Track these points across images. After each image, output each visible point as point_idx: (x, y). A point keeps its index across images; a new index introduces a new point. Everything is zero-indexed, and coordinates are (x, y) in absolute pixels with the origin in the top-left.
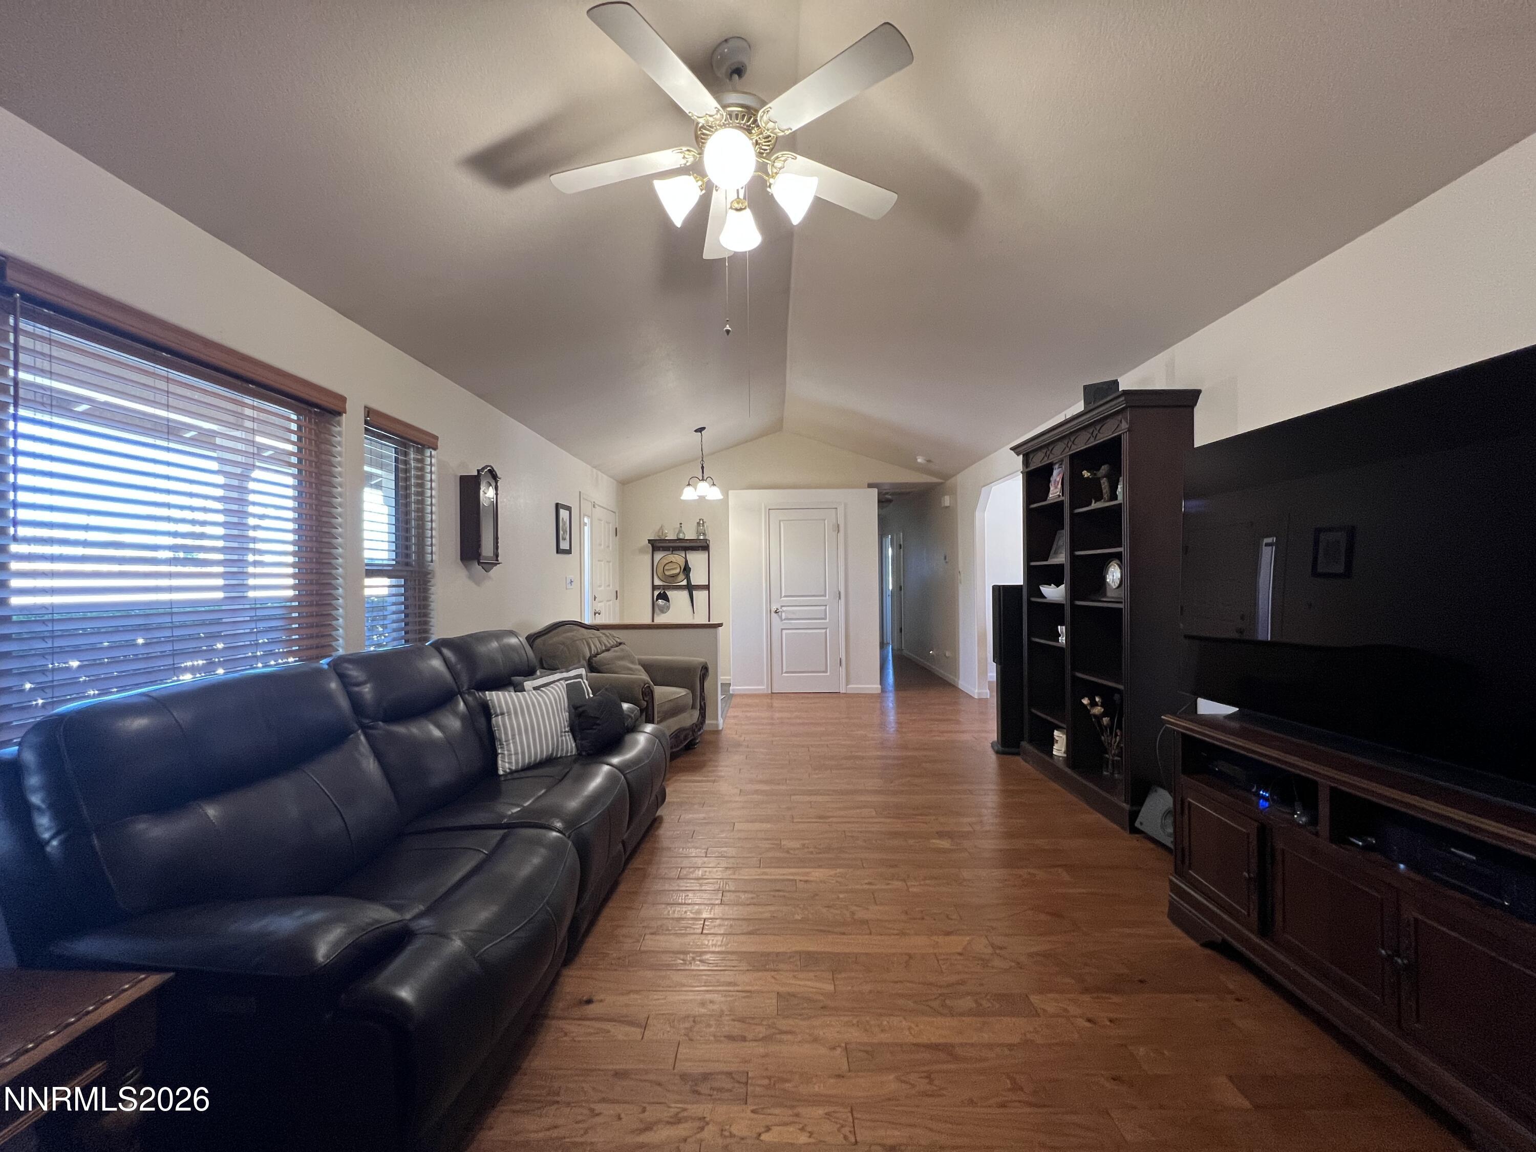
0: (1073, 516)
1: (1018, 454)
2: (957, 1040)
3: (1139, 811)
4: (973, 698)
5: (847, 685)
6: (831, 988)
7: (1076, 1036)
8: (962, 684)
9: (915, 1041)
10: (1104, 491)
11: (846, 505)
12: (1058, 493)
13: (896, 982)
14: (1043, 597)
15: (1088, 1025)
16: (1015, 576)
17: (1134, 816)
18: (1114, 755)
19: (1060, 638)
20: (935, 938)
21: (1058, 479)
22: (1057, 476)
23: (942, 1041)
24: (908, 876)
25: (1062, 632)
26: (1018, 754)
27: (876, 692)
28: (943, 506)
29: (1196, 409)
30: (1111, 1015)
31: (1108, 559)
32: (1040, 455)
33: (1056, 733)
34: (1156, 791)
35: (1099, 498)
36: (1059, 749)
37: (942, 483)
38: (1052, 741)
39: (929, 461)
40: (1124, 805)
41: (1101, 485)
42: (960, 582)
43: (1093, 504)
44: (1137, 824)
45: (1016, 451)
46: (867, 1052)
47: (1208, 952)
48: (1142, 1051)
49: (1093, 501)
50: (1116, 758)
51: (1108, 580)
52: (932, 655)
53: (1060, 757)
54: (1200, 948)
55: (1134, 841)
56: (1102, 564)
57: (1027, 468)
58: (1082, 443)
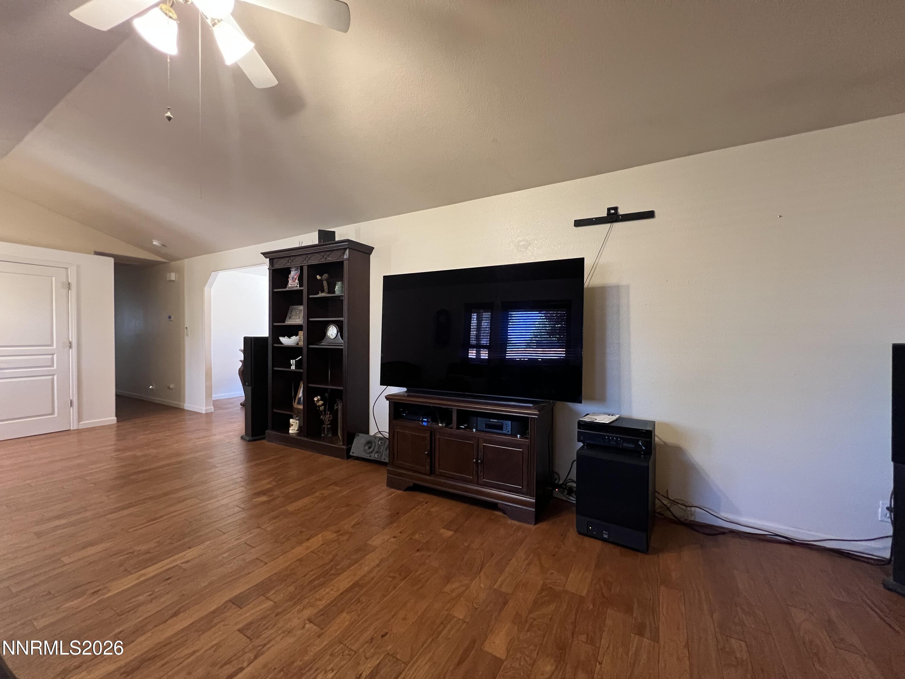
0: (309, 299)
1: (266, 258)
2: (356, 578)
3: (351, 447)
4: (202, 414)
5: (79, 422)
6: (271, 603)
7: (395, 546)
8: (188, 406)
9: (339, 593)
10: (325, 288)
11: (78, 267)
12: (296, 285)
13: (305, 576)
14: (281, 343)
15: (395, 539)
16: (264, 331)
17: (349, 450)
18: (327, 425)
19: (292, 367)
20: (304, 545)
21: (296, 277)
22: (294, 274)
23: (351, 583)
24: (259, 524)
25: (293, 364)
26: (264, 438)
27: (113, 423)
28: (168, 280)
29: (371, 256)
30: (400, 530)
31: (328, 324)
32: (284, 261)
33: (291, 420)
34: (358, 435)
35: (323, 291)
36: (293, 430)
37: (168, 263)
38: (288, 425)
39: (163, 245)
40: (343, 447)
41: (323, 285)
42: (187, 336)
43: (320, 294)
44: (351, 454)
45: (265, 255)
46: (323, 615)
47: (407, 492)
48: (417, 536)
49: (320, 292)
50: (329, 426)
51: (328, 335)
52: (152, 389)
53: (294, 433)
54: (404, 492)
55: (351, 462)
56: (325, 326)
57: (272, 267)
58: (314, 261)
